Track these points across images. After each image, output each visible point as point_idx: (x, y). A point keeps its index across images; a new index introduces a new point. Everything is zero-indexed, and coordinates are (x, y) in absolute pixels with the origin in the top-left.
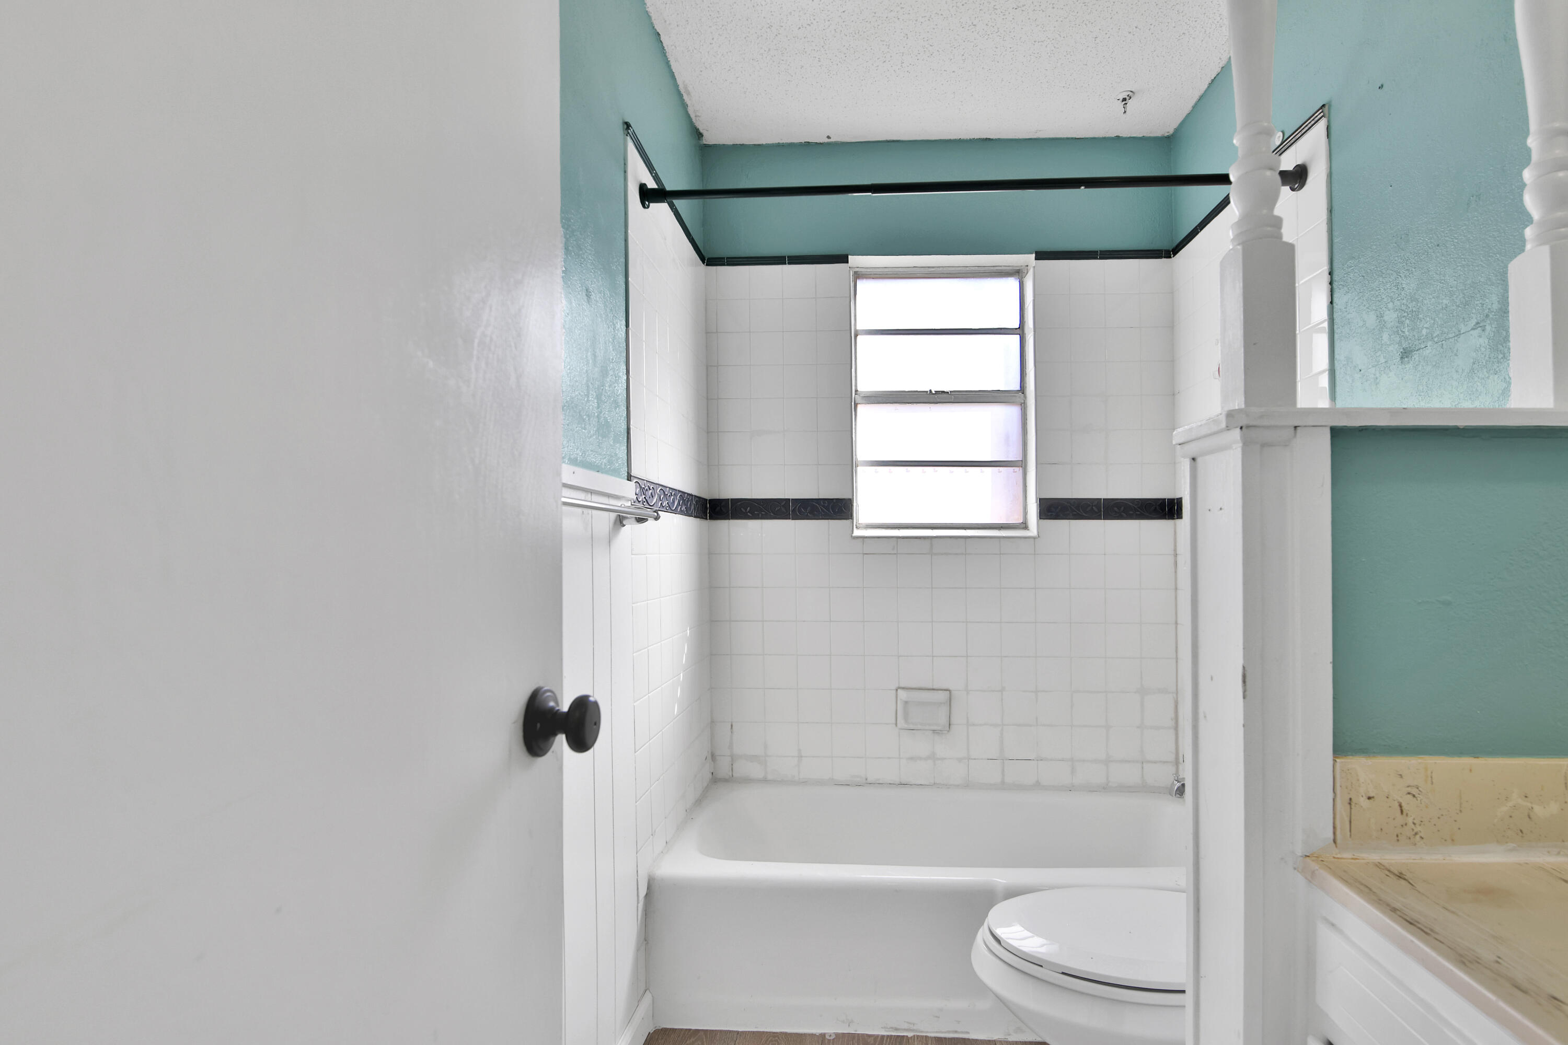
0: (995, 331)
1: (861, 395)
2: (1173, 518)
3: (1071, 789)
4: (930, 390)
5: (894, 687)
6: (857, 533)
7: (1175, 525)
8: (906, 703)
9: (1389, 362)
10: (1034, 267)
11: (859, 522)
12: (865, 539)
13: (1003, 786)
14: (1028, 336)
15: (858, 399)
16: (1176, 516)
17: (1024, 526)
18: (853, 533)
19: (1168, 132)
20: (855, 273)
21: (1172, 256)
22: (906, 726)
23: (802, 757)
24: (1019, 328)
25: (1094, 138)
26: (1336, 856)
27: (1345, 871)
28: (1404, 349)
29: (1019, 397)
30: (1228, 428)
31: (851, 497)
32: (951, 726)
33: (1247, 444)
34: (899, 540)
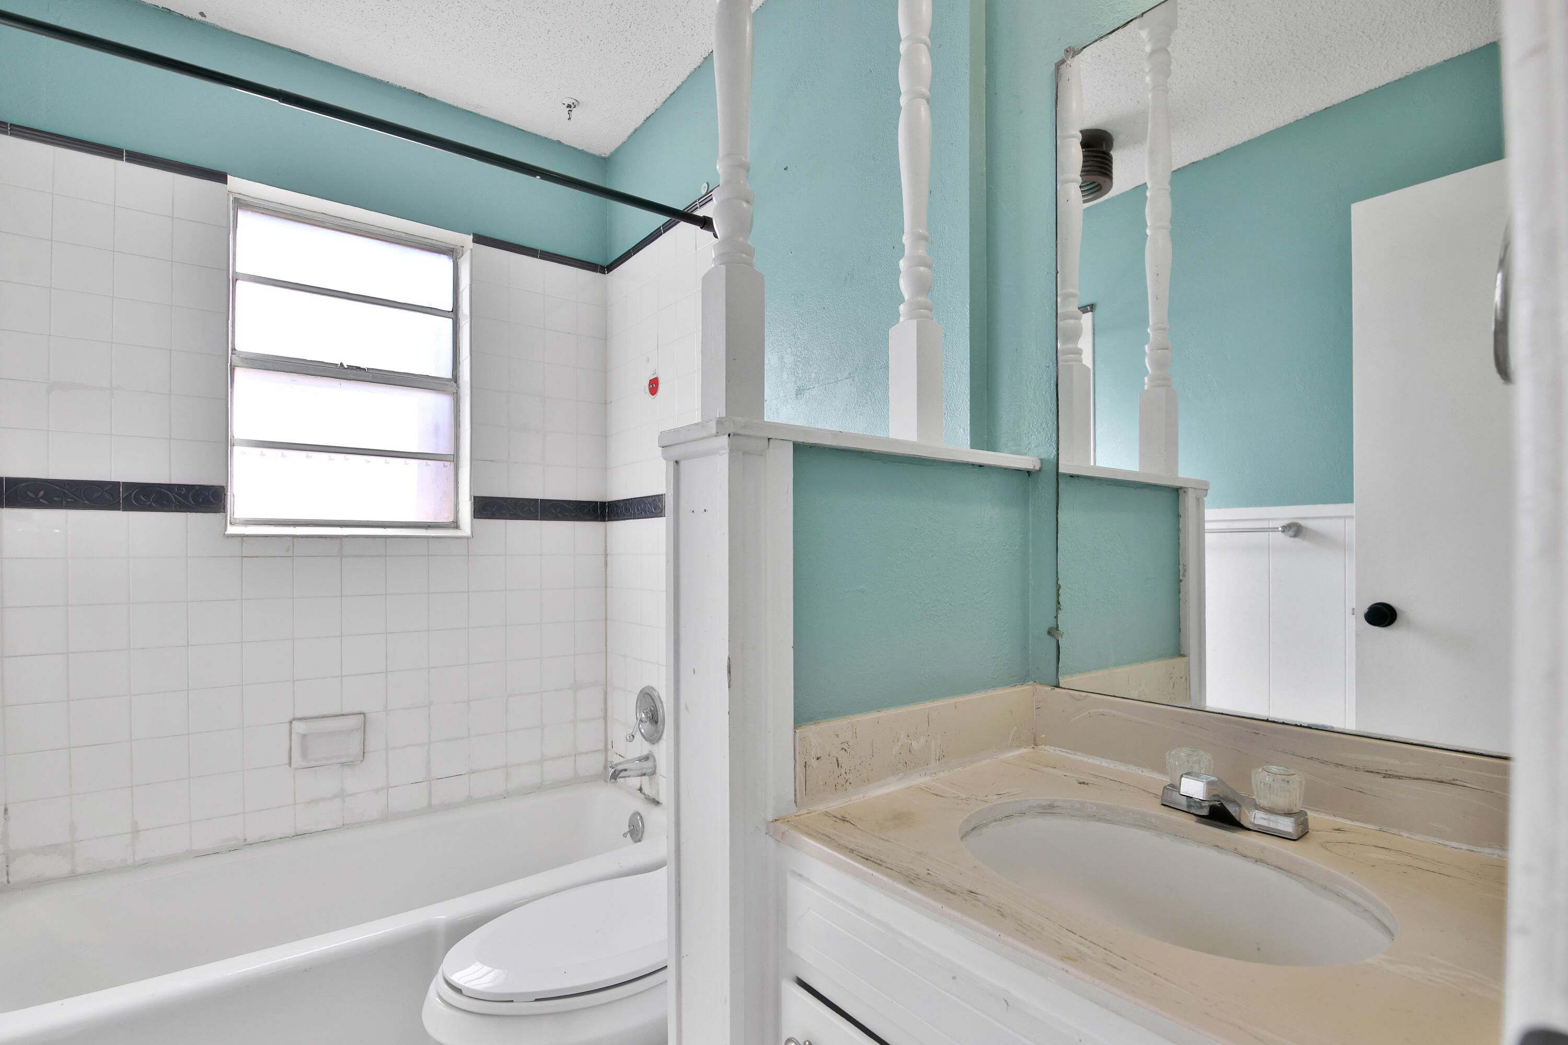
0: (424, 310)
1: (241, 356)
2: (604, 521)
3: (504, 796)
4: (342, 364)
5: (288, 720)
6: (231, 530)
7: (606, 526)
8: (304, 736)
9: (787, 396)
10: (472, 249)
11: (235, 517)
12: (245, 539)
13: (430, 809)
14: (462, 323)
15: (236, 360)
16: (607, 518)
17: (455, 525)
18: (226, 531)
19: (605, 154)
20: (236, 200)
21: (606, 272)
22: (305, 764)
23: (138, 831)
24: (452, 311)
25: (536, 135)
26: (796, 814)
27: (807, 826)
28: (798, 387)
29: (452, 386)
30: (717, 434)
31: (223, 484)
32: (365, 755)
33: (732, 450)
34: (295, 539)
